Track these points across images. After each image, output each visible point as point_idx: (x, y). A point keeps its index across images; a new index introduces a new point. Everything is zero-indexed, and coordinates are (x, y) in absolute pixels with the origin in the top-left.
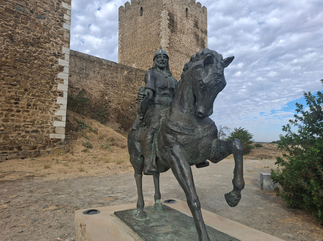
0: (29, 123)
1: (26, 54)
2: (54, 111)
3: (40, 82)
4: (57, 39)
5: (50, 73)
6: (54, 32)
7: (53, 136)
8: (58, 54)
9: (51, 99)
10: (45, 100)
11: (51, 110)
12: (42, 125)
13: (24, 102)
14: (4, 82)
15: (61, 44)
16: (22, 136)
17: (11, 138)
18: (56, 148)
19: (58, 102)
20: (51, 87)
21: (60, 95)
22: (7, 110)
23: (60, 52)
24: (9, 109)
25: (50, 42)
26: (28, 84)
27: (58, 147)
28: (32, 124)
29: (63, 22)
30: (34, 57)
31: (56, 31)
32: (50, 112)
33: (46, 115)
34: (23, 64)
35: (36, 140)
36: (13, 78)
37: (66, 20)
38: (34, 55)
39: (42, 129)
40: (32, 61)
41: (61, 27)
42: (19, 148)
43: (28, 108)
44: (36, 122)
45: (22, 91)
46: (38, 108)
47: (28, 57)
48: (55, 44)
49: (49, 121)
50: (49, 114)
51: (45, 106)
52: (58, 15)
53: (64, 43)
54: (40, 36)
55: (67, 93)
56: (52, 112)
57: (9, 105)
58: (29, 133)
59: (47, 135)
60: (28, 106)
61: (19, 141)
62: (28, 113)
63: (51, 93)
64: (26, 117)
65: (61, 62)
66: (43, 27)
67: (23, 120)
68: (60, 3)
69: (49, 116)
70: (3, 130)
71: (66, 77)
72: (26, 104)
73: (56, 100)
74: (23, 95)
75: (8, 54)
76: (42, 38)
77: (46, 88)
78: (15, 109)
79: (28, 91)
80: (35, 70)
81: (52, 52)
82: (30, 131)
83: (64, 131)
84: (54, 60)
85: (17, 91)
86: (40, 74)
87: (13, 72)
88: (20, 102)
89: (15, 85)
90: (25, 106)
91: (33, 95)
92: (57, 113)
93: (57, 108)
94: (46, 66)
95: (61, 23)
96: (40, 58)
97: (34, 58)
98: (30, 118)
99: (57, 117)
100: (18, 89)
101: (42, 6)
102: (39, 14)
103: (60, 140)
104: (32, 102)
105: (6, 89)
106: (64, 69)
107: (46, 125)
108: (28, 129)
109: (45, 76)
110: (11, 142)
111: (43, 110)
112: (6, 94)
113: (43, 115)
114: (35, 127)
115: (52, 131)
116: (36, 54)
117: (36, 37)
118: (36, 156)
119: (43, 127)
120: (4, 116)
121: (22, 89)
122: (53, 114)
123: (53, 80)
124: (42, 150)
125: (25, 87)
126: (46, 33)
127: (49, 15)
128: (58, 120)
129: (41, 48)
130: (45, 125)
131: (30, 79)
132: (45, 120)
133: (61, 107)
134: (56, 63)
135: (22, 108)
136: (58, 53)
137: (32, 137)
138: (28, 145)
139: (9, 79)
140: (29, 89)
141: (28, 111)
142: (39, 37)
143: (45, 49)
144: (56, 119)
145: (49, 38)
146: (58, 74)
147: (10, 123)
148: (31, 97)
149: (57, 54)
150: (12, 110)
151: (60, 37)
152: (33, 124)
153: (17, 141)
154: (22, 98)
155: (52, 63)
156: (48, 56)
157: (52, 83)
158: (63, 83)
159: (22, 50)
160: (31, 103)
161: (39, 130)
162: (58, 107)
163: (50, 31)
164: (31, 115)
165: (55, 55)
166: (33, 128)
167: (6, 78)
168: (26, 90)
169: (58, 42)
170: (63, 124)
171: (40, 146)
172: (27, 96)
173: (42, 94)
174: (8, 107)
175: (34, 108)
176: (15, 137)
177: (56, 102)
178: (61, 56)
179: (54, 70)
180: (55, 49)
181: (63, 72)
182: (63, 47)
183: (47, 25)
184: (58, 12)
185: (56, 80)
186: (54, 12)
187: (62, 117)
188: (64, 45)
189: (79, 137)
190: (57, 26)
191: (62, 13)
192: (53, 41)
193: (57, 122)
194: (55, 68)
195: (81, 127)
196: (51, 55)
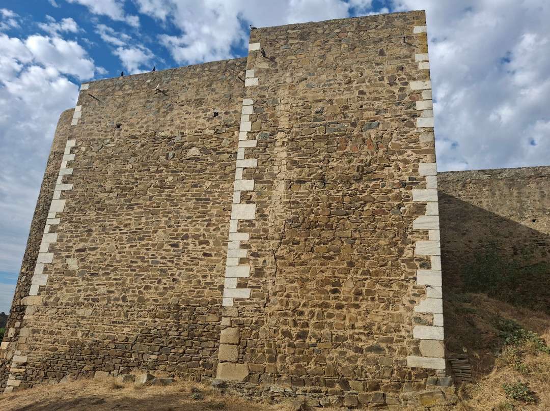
0: (362, 331)
1: (347, 199)
2: (413, 302)
3: (376, 244)
4: (405, 154)
5: (397, 223)
6: (397, 142)
7: (415, 362)
8: (409, 180)
9: (403, 278)
10: (390, 280)
11: (405, 300)
12: (389, 335)
13: (348, 287)
14: (313, 256)
15: (415, 160)
16: (348, 359)
17: (328, 362)
18: (424, 392)
19: (420, 282)
20: (401, 251)
21: (422, 266)
22: (320, 306)
23: (414, 177)
24: (323, 303)
25: (390, 164)
26: (355, 252)
27: (430, 391)
28: (366, 332)
29: (416, 116)
30: (361, 200)
31: (401, 140)
32: (404, 305)
33: (396, 312)
34: (343, 218)
35: (378, 368)
36: (328, 246)
37: (422, 110)
38: (361, 196)
39: (389, 345)
40: (360, 209)
41: (412, 129)
42: (345, 384)
43: (356, 299)
44: (375, 328)
45: (343, 266)
46: (377, 298)
47: (351, 203)
48: (401, 165)
49: (403, 326)
50: (402, 310)
51: (391, 293)
52: (404, 110)
53: (422, 156)
54: (371, 160)
55: (439, 258)
56: (407, 304)
57: (323, 296)
58: (362, 352)
59: (401, 358)
60: (356, 295)
61: (343, 369)
62: (358, 310)
63: (402, 264)
64: (353, 317)
65: (418, 195)
66: (375, 141)
67: (348, 324)
68: (405, 86)
69: (401, 315)
70: (314, 345)
71: (433, 224)
72: (353, 291)
73: (415, 279)
74: (346, 274)
75: (319, 207)
76: (375, 162)
77: (389, 256)
78: (333, 303)
79: (354, 266)
80: (366, 223)
81: (396, 181)
82: (364, 347)
83: (440, 350)
84: (403, 194)
85: (335, 268)
86: (377, 230)
87: (327, 234)
88: (341, 289)
89: (331, 258)
90: (352, 296)
91: (364, 273)
92: (421, 307)
93: (419, 296)
94: (387, 211)
95: (412, 120)
96: (375, 200)
97: (362, 202)
98: (363, 320)
99: (422, 316)
100: (337, 263)
101: (371, 107)
102: (366, 122)
103: (433, 371)
104: (364, 286)
105: (317, 266)
106: (427, 207)
107: (397, 336)
108: (360, 344)
109: (386, 230)
110: (329, 369)
111: (389, 303)
112: (318, 276)
113: (388, 312)
114: (373, 338)
115: (411, 350)
116: (366, 194)
117: (363, 164)
118: (377, 406)
119: (391, 340)
120: (315, 318)
121: (343, 264)
122: (411, 310)
123: (405, 236)
124: (391, 394)
125: (348, 259)
126: (381, 151)
127: (386, 116)
128: (424, 324)
129: (375, 180)
130: (394, 335)
131: (357, 242)
132: (393, 325)
133: (429, 292)
134: (408, 201)
135: (346, 299)
136: (410, 179)
137: (368, 362)
138: (362, 379)
139: (320, 248)
140: (357, 261)
141: (357, 306)
142: (368, 161)
143: (382, 179)
144: (419, 320)
145: (388, 158)
146: (414, 222)
147: (326, 331)
148: (361, 277)
149: (408, 181)
150: (327, 306)
151: (412, 148)
152: (368, 334)
153: (339, 367)
154: (345, 280)
155: (398, 203)
156: (390, 191)
157: (403, 243)
158: (428, 239)
159: (341, 193)
160: (363, 288)
161: (383, 345)
162: (420, 292)
163: (390, 143)
164: (364, 314)
165: (403, 184)
166: (369, 341)
167: (317, 249)
168: (351, 264)
169: (407, 158)
170: (438, 333)
171: (386, 384)
172: (353, 274)
173: (384, 268)
174: (321, 299)
175: (369, 299)
176: (336, 360)
177: (415, 283)
178: (417, 183)
179: (404, 214)
180: (404, 173)
181: (424, 214)
182: (420, 164)
183: (383, 135)
184: (402, 103)
185: (412, 233)
186: (394, 107)
187: (433, 315)
188: (421, 160)
189: (498, 368)
190: (402, 130)
191: (412, 102)
192: (396, 160)
193: (422, 329)
194: (405, 210)
195: (503, 339)
196: (394, 187)
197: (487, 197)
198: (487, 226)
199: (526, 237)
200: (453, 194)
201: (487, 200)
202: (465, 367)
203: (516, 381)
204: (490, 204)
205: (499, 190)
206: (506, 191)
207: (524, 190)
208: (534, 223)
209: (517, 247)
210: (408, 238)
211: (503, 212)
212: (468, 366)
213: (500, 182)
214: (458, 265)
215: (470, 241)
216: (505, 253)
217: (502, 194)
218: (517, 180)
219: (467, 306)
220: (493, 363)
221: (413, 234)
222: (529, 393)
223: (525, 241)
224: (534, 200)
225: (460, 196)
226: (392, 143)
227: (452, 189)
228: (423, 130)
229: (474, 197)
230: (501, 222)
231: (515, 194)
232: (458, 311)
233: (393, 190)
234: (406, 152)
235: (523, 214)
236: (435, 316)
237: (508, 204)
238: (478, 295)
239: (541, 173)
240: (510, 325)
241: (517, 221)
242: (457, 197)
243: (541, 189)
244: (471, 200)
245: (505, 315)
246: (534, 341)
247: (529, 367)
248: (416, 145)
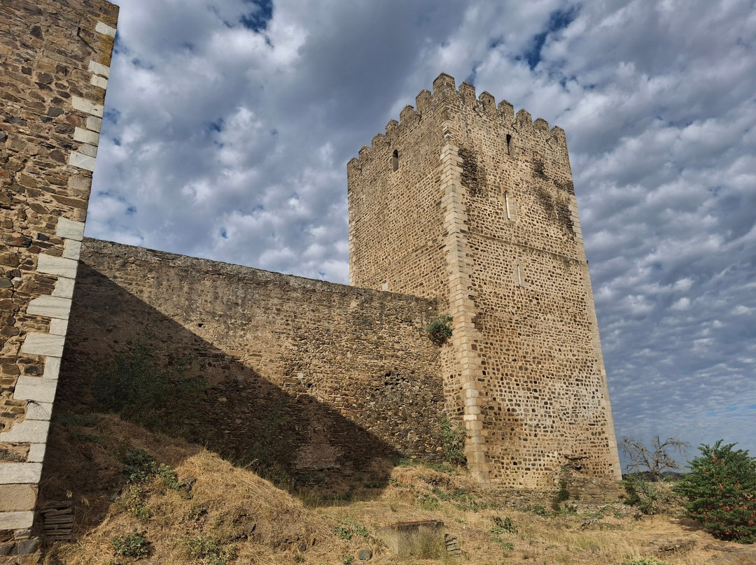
4: (41, 198)
5: (1, 300)
6: (32, 175)
8: (38, 239)
15: (54, 211)
19: (19, 396)
21: (28, 371)
23: (47, 235)
25: (12, 205)
29: (71, 148)
31: (38, 174)
37: (81, 143)
41: (60, 164)
48: (30, 212)
52: (53, 132)
53: (66, 208)
55: (58, 361)
65: (46, 263)
68: (63, 99)
71: (61, 311)
73: (13, 390)
81: (16, 235)
83: (30, 498)
84: (23, 257)
92: (12, 434)
93: (12, 416)
95: (63, 151)
99: (10, 447)
103: (8, 534)
106: (57, 284)
123: (11, 322)
127: (21, 130)
128: (12, 460)
133: (31, 411)
134: (28, 269)
136: (39, 236)
144: (4, 454)
145: (10, 195)
146: (32, 302)
149: (35, 239)
151: (53, 191)
155: (11, 269)
156: (2, 247)
158: (47, 331)
162: (18, 411)
163: (19, 174)
165: (26, 242)
169: (43, 205)
177: (11, 396)
178: (50, 246)
179: (17, 288)
180: (31, 226)
181: (50, 294)
182: (60, 218)
183: (10, 158)
184: (53, 121)
185: (23, 319)
186: (39, 122)
187: (29, 446)
188: (64, 214)
189: (112, 516)
190: (44, 161)
191: (69, 125)
192: (23, 202)
193: (6, 468)
194: (21, 282)
195: (126, 476)
196: (11, 243)
197: (150, 286)
198: (142, 323)
199: (187, 344)
200: (107, 273)
201: (149, 289)
202: (64, 520)
203: (131, 531)
204: (152, 297)
205: (168, 280)
206: (176, 283)
207: (197, 286)
208: (200, 329)
209: (174, 355)
210: (15, 326)
211: (166, 309)
212: (70, 519)
213: (171, 270)
214: (91, 374)
215: (116, 342)
216: (158, 362)
217: (170, 286)
218: (192, 272)
219: (88, 431)
220: (107, 510)
221: (25, 320)
222: (143, 545)
223: (185, 349)
224: (206, 301)
225: (115, 277)
226: (22, 174)
227: (106, 266)
228: (76, 172)
229: (134, 283)
230: (162, 321)
231: (186, 289)
232: (72, 438)
233: (8, 247)
234: (43, 195)
235: (190, 316)
236: (32, 447)
237: (175, 299)
238: (107, 416)
239: (220, 270)
240: (140, 456)
241: (181, 322)
242: (111, 279)
243: (216, 289)
244: (129, 287)
245: (137, 444)
246: (165, 476)
247: (152, 511)
248: (60, 190)
